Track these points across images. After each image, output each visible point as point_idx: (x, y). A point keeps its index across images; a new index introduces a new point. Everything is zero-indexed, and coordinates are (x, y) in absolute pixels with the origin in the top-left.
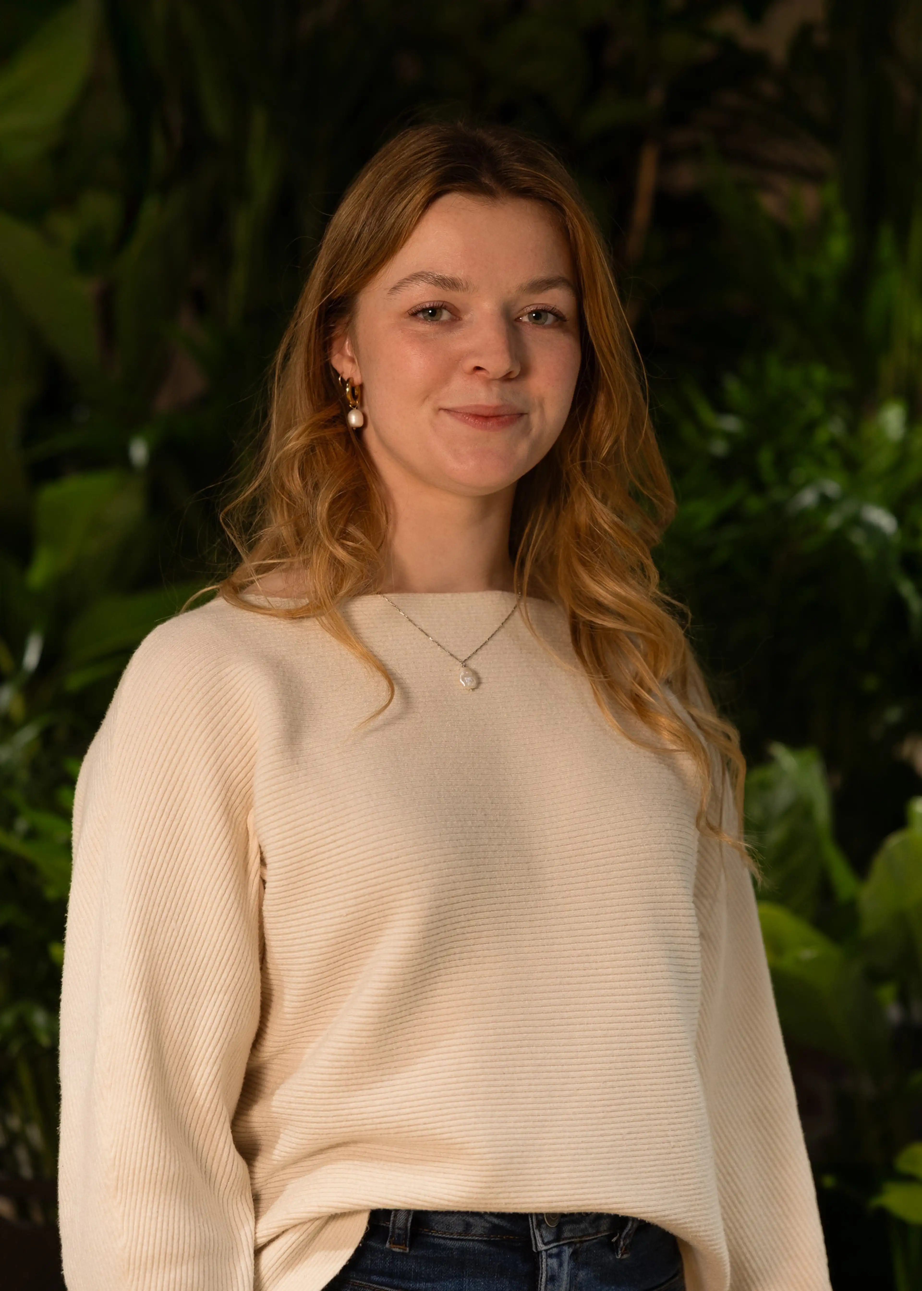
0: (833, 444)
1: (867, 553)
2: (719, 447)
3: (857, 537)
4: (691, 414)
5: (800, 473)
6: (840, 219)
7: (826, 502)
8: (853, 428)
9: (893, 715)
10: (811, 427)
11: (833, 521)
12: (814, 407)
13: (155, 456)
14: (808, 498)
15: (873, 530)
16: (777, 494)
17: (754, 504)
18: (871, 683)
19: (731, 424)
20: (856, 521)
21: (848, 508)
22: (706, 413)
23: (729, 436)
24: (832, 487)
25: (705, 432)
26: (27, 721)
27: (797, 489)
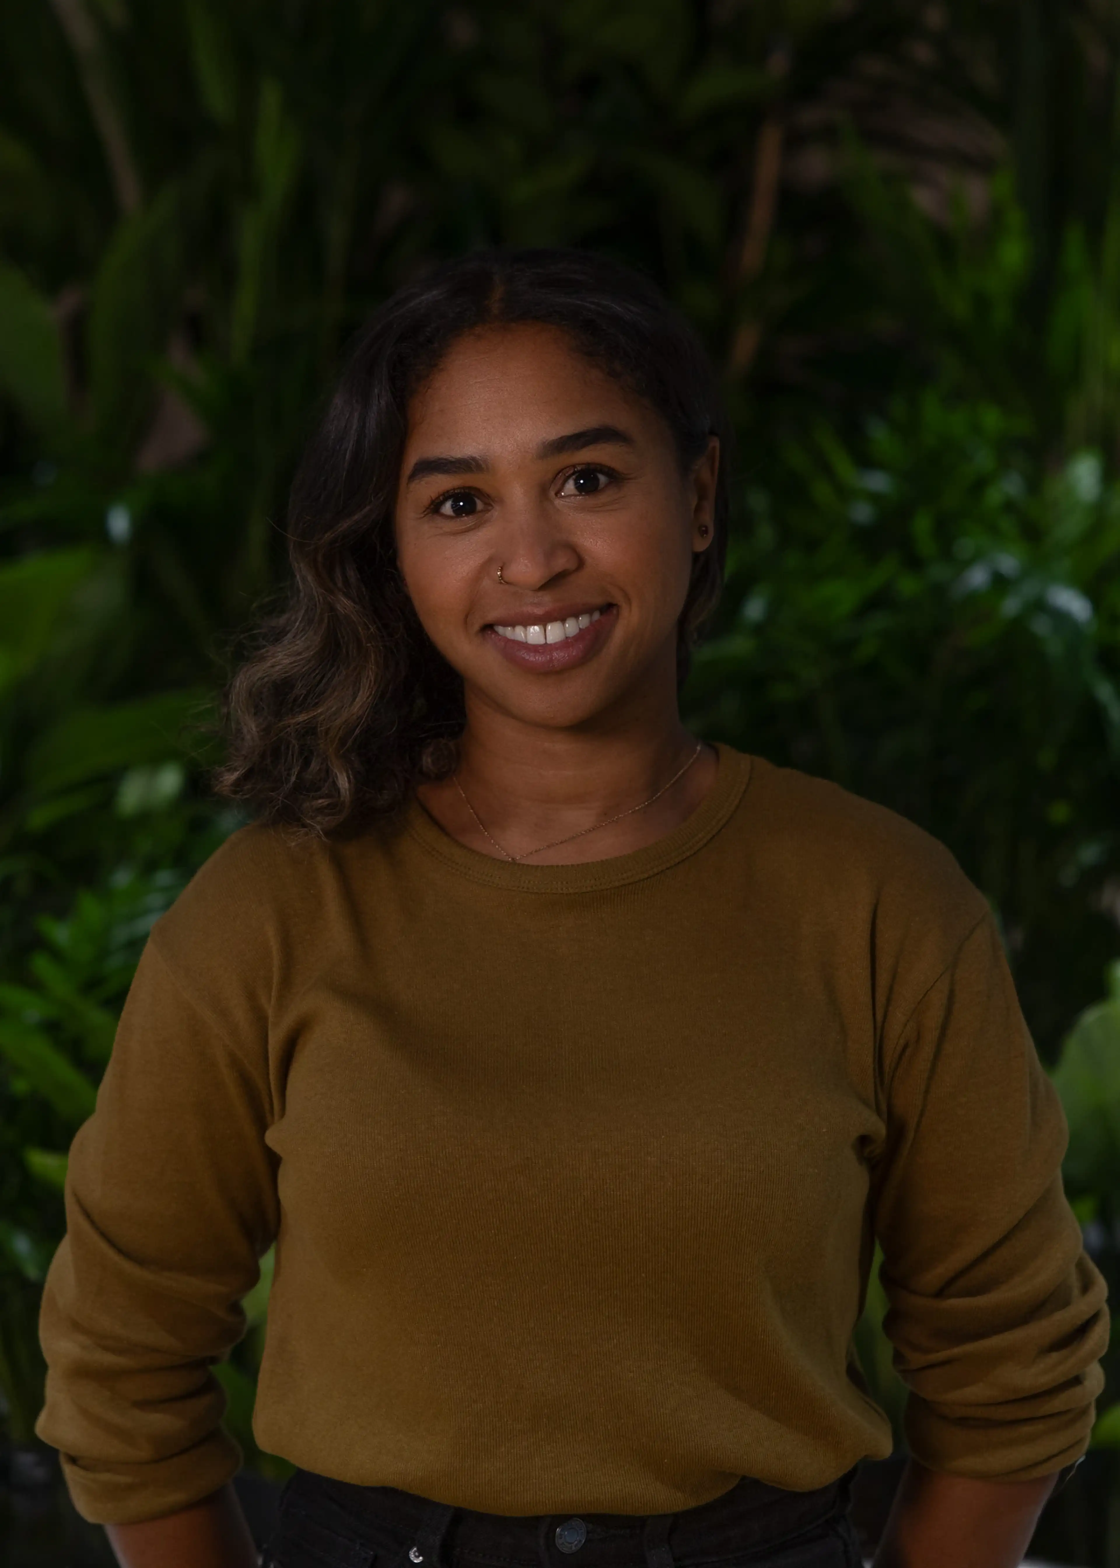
0: (1009, 507)
1: (1054, 647)
2: (862, 513)
3: (1041, 626)
4: (826, 469)
5: (966, 545)
6: (1015, 218)
7: (1000, 582)
8: (1034, 485)
9: (1090, 853)
10: (980, 485)
11: (1011, 606)
12: (984, 460)
13: (140, 527)
14: (978, 577)
15: (1061, 618)
16: (938, 572)
17: (908, 586)
18: (1060, 813)
19: (878, 482)
20: (1040, 606)
21: (1029, 589)
22: (844, 468)
23: (875, 498)
24: (1008, 563)
25: (844, 493)
27: (963, 566)
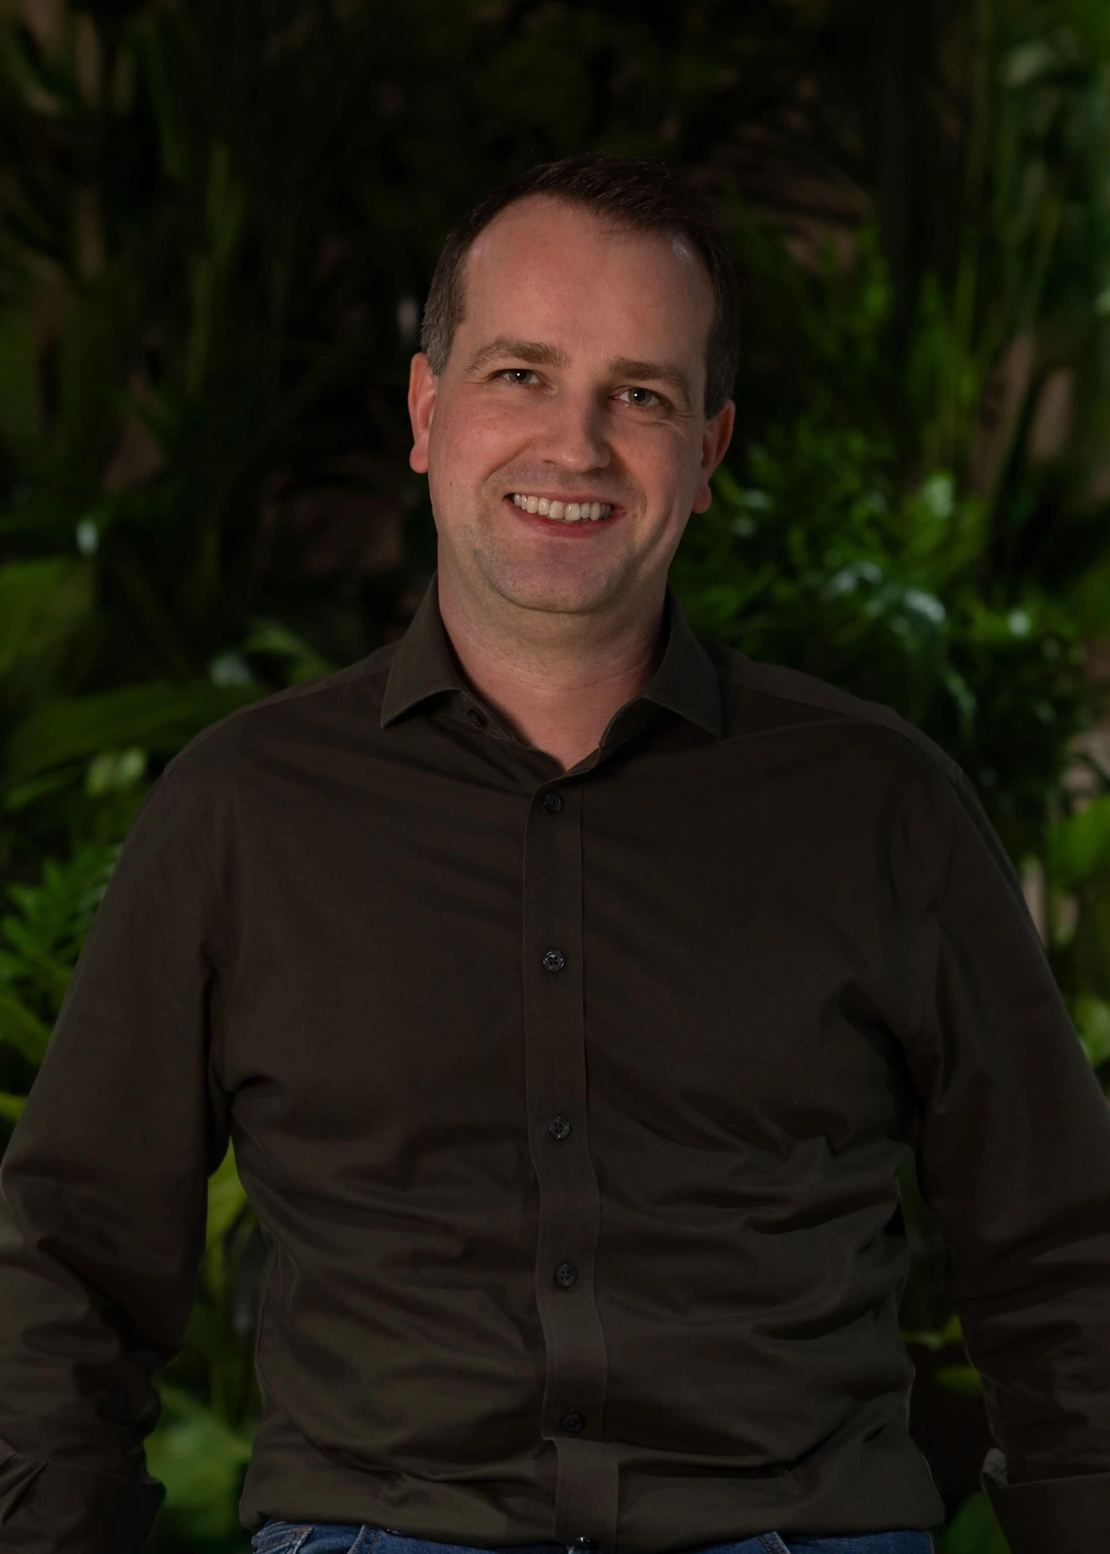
0: (873, 522)
1: (912, 644)
2: (744, 527)
3: (900, 627)
5: (834, 555)
6: (879, 267)
7: (865, 587)
8: (894, 504)
10: (847, 503)
11: (874, 608)
12: (851, 481)
13: (106, 540)
14: (845, 583)
15: (918, 619)
16: (810, 579)
17: (784, 591)
19: (757, 500)
20: (899, 608)
21: (890, 594)
22: (729, 488)
23: (755, 514)
24: (872, 570)
25: (730, 510)
27: (832, 573)
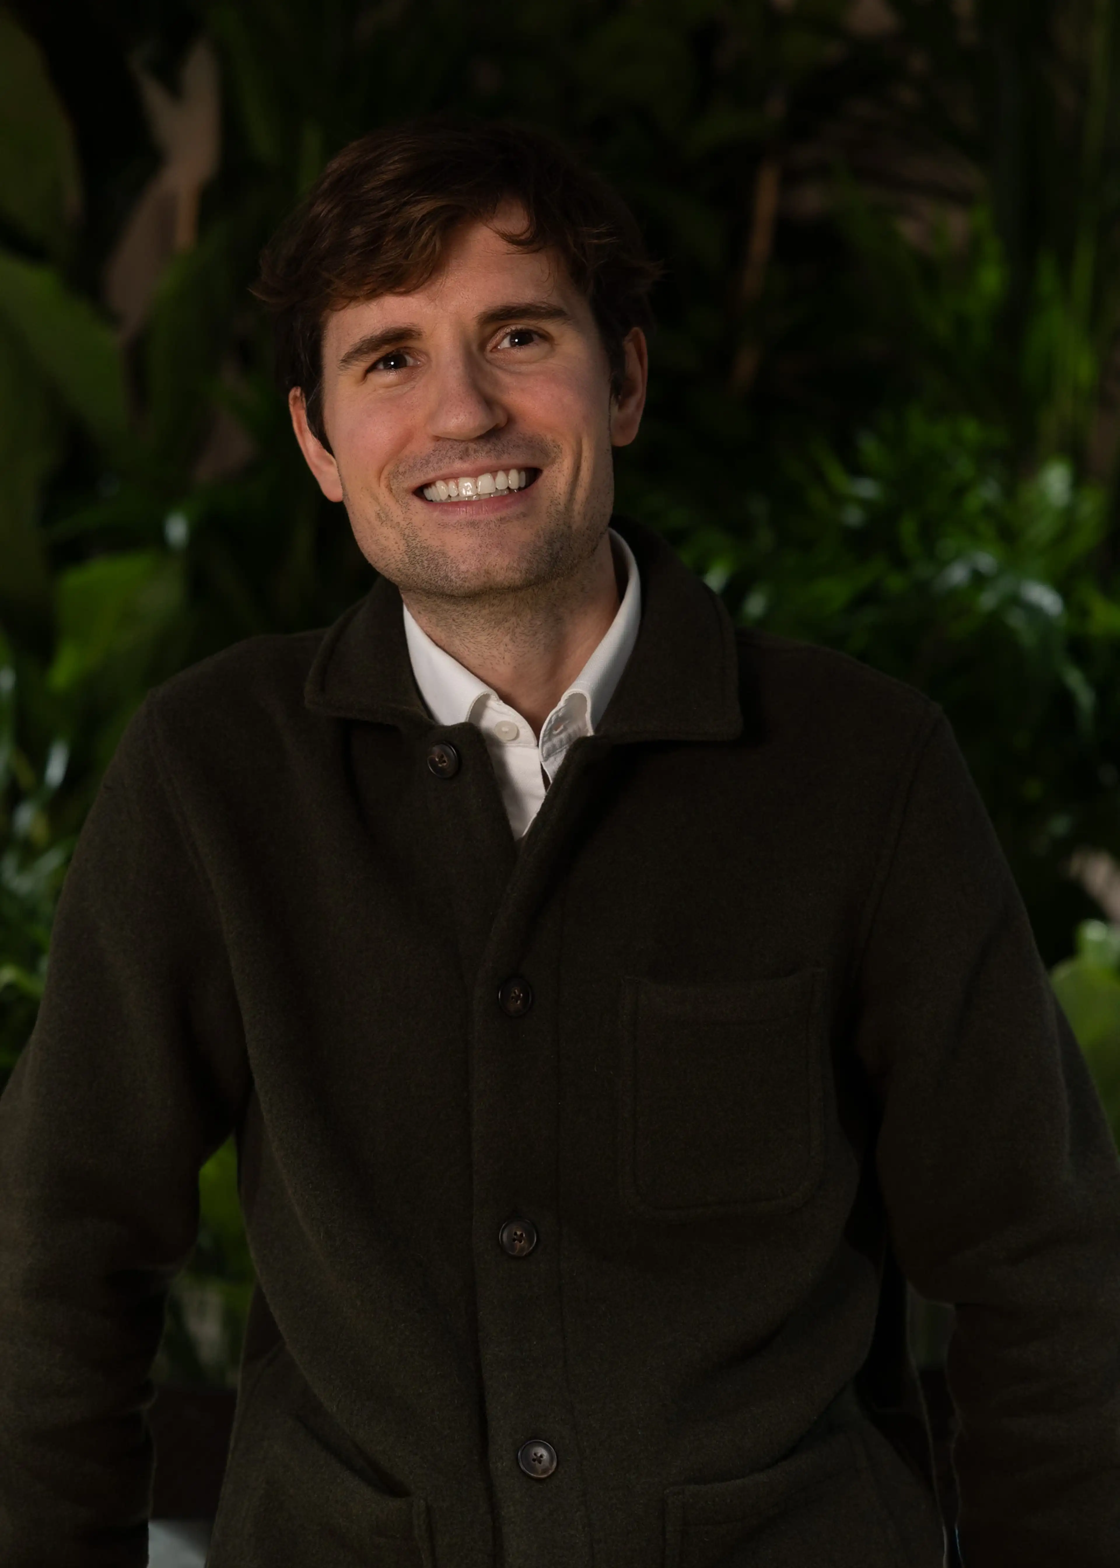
0: (988, 511)
2: (853, 517)
3: (1016, 620)
4: (820, 477)
5: (947, 545)
6: (993, 247)
7: (979, 579)
8: (1010, 491)
9: (1060, 825)
10: (960, 491)
11: (987, 600)
12: (964, 468)
13: (196, 534)
14: (958, 574)
15: (1034, 611)
16: (922, 570)
17: (895, 583)
18: (1033, 789)
19: (867, 489)
20: (1015, 600)
21: (1005, 585)
22: (837, 476)
23: (865, 504)
24: (986, 560)
25: (838, 500)
26: (51, 844)
27: (943, 564)
